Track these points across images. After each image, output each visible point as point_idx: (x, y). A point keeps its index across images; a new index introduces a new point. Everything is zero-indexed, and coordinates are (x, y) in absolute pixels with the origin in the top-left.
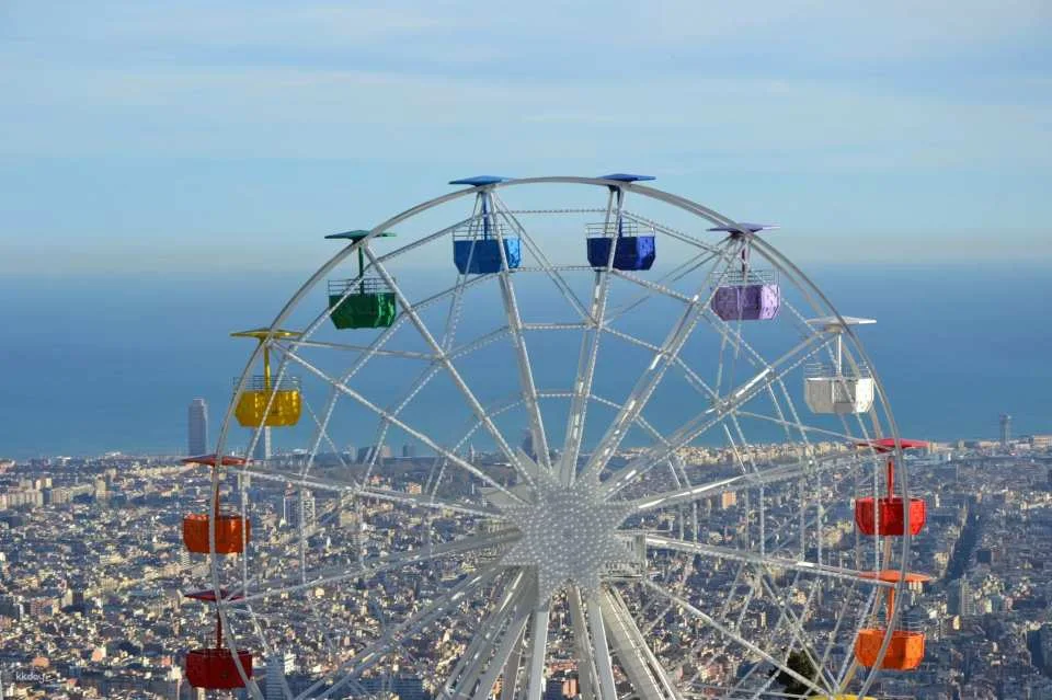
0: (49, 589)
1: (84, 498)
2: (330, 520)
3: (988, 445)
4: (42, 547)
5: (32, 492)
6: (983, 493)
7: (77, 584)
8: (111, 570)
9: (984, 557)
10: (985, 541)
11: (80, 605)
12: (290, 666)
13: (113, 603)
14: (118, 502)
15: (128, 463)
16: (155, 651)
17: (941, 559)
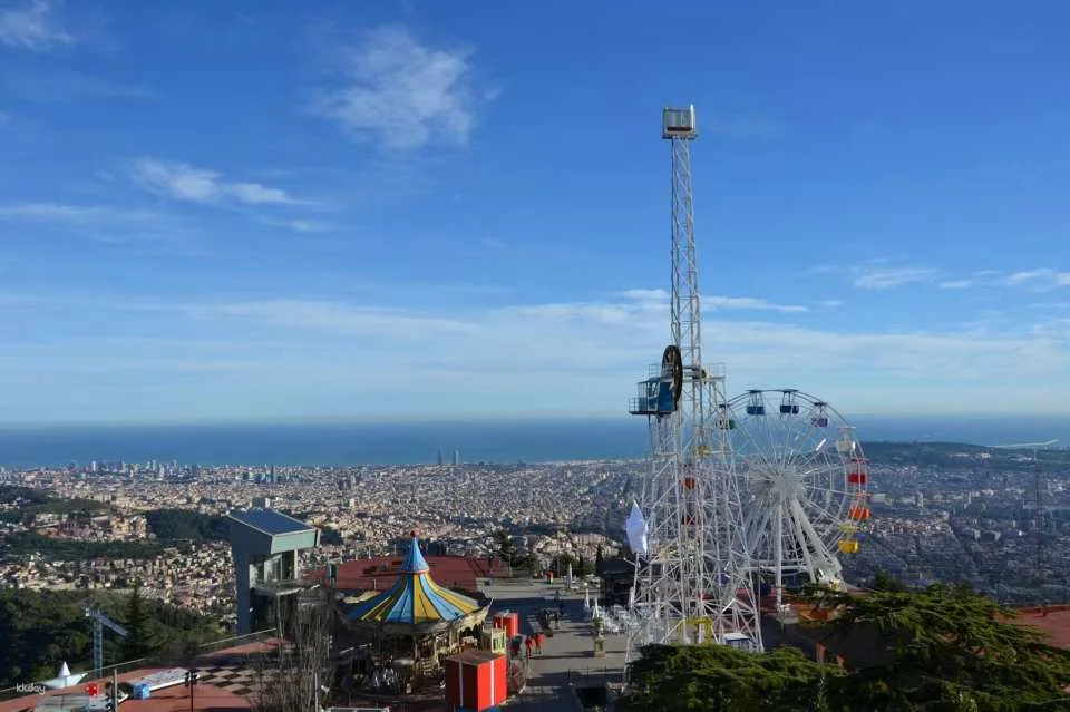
0: (406, 497)
1: (413, 475)
2: (473, 479)
3: (631, 461)
4: (403, 486)
5: (401, 473)
6: (630, 472)
7: (413, 496)
8: (421, 492)
9: (632, 488)
10: (632, 484)
11: (413, 501)
12: (466, 516)
13: (421, 500)
14: (421, 475)
15: (422, 466)
16: (433, 512)
17: (622, 489)
